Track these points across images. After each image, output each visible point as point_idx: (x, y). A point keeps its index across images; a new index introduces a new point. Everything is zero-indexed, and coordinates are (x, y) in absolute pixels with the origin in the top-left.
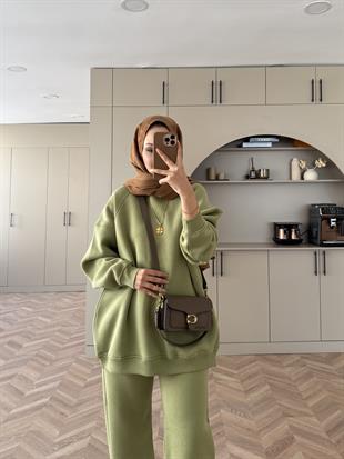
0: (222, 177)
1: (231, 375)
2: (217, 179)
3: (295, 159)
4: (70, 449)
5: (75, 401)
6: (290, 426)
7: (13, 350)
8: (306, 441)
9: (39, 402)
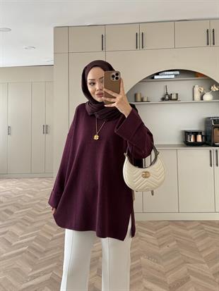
0: (145, 100)
1: (151, 234)
2: (142, 100)
3: (197, 86)
4: (37, 280)
5: (44, 249)
6: (188, 270)
7: (8, 215)
8: (199, 280)
9: (20, 250)
